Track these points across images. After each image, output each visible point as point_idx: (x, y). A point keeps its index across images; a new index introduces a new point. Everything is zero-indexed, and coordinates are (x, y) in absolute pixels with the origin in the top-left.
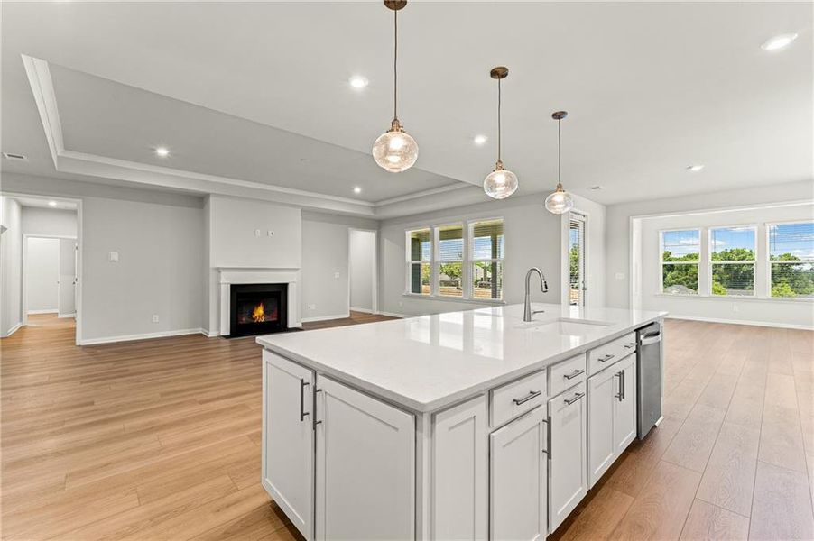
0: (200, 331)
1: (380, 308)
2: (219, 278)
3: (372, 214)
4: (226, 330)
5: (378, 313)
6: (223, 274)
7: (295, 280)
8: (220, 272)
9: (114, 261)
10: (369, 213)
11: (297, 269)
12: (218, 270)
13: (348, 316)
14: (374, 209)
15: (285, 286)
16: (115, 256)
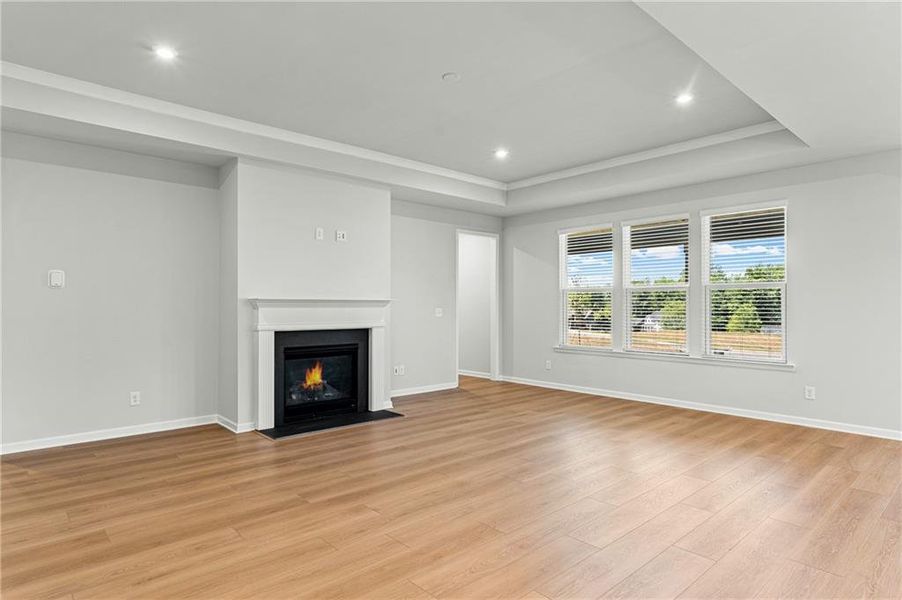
0: (214, 419)
1: (505, 368)
2: (254, 319)
3: (503, 204)
4: (267, 420)
5: (500, 378)
6: (262, 311)
7: (382, 322)
8: (255, 307)
9: (57, 286)
10: (497, 202)
11: (388, 302)
12: (254, 304)
13: (454, 385)
14: (507, 194)
15: (365, 333)
16: (58, 277)
